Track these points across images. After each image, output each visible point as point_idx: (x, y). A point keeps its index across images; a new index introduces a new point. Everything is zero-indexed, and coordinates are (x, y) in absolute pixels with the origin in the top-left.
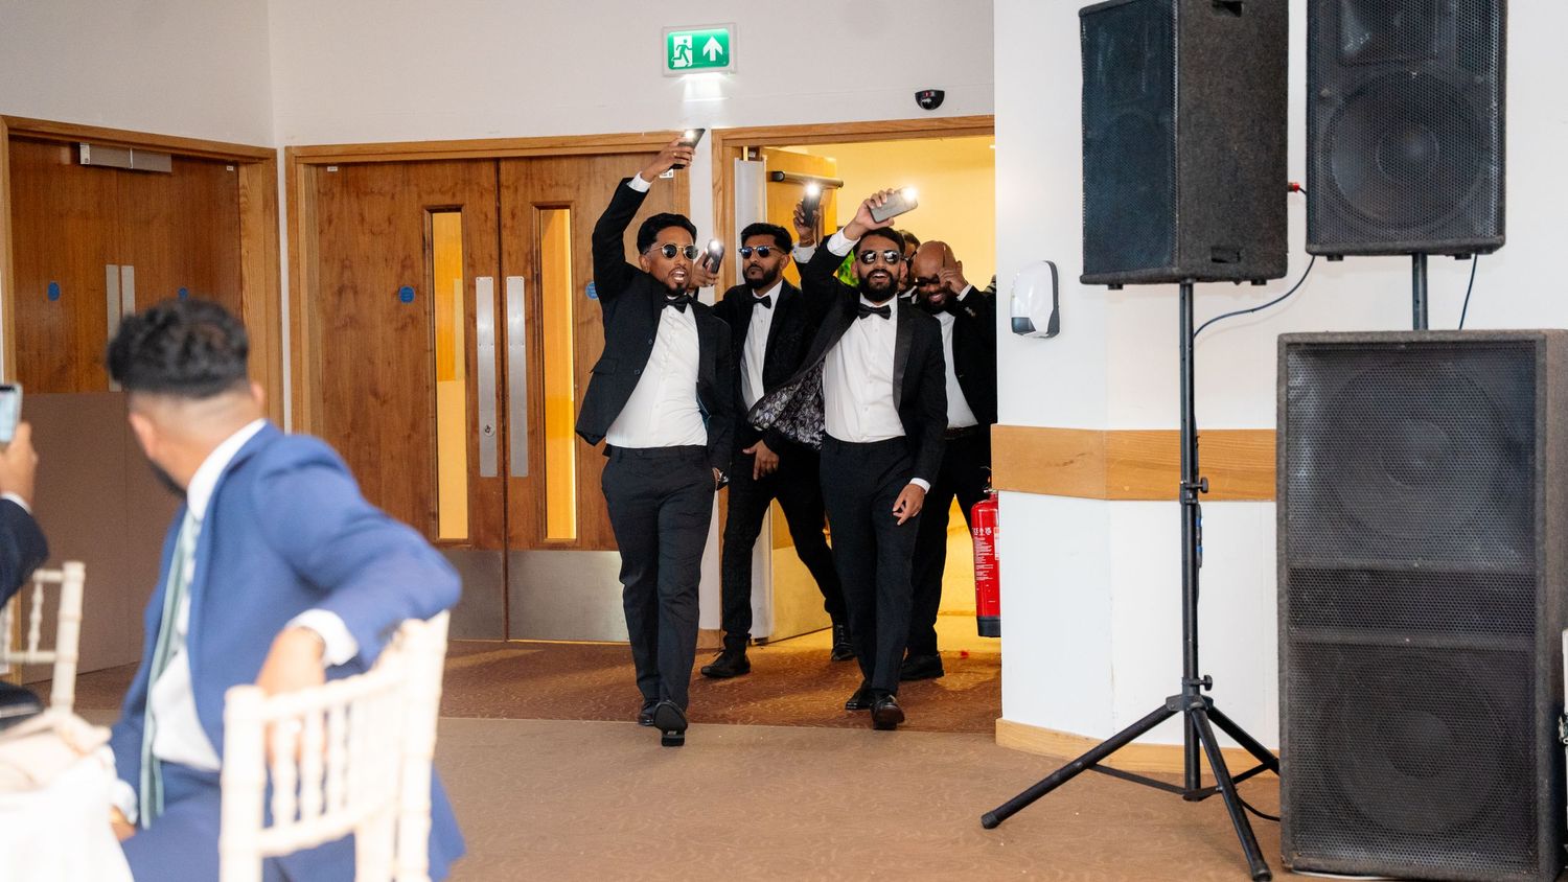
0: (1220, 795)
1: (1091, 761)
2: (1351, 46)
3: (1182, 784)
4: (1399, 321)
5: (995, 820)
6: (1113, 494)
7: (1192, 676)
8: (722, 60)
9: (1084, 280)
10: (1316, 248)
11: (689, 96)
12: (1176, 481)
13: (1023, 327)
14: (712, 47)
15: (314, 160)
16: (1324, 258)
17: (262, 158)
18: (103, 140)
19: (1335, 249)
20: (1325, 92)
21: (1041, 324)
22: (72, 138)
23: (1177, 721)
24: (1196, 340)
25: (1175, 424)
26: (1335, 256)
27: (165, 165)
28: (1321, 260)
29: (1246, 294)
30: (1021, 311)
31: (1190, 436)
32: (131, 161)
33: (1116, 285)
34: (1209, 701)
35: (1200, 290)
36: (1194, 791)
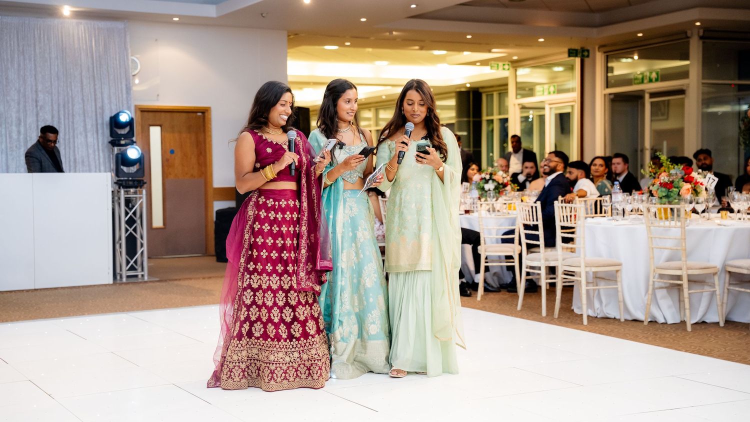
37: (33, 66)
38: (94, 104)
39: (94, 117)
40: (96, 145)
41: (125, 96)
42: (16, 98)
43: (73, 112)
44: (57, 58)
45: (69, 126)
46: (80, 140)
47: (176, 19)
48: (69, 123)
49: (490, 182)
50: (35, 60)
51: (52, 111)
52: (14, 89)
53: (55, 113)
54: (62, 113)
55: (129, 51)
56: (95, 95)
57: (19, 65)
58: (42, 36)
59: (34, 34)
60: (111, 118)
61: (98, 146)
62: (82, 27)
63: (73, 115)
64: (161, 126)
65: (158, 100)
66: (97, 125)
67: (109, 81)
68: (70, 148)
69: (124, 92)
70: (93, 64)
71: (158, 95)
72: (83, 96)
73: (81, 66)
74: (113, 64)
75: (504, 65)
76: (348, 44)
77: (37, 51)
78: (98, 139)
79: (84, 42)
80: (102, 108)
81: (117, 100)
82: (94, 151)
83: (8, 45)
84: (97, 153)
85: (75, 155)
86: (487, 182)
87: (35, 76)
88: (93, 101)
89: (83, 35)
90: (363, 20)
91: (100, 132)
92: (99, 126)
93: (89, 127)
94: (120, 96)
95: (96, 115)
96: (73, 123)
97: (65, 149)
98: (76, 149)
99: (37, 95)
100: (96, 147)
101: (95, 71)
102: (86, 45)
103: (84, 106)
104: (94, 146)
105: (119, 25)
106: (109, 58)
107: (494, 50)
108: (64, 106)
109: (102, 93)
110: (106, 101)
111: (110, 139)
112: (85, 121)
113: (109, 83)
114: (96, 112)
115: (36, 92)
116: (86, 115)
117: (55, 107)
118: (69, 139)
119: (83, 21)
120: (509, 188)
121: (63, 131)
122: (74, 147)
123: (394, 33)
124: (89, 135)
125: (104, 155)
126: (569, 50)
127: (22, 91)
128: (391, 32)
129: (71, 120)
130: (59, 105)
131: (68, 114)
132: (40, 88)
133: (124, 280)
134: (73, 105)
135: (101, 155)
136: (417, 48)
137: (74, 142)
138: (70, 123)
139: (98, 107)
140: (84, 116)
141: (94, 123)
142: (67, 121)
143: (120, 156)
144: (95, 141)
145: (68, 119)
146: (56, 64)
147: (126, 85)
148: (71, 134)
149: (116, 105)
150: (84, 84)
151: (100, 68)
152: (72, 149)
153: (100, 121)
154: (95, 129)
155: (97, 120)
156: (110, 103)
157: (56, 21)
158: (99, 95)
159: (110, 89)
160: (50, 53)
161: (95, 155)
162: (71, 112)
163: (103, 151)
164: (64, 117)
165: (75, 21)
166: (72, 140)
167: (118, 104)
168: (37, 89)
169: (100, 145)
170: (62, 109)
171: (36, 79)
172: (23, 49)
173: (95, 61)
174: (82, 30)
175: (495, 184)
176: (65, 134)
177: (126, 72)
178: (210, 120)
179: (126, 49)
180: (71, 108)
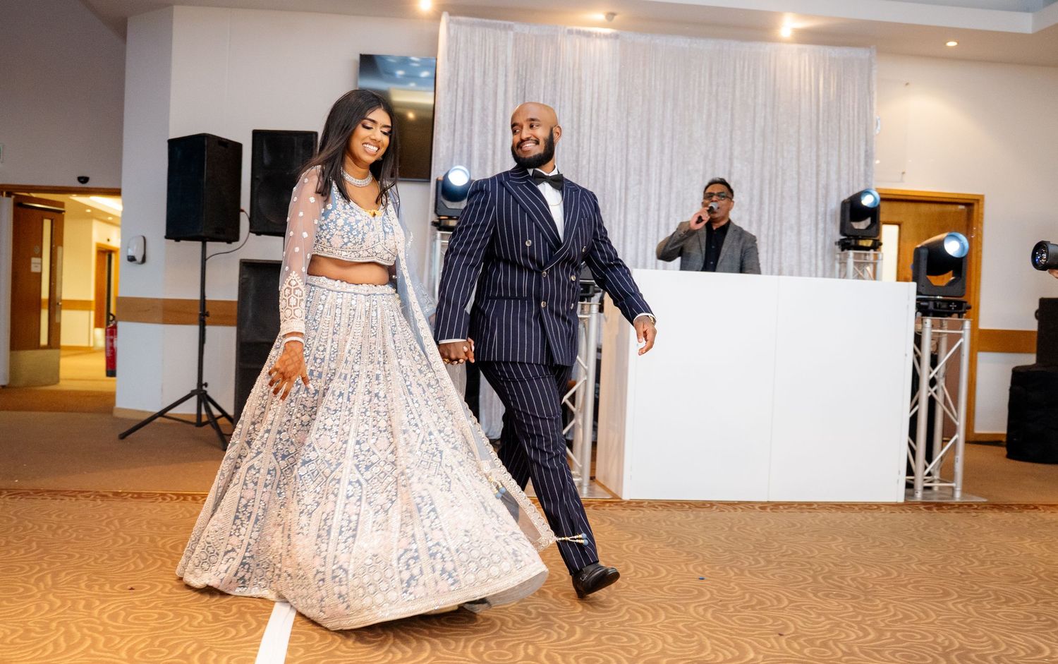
0: (209, 425)
1: (162, 414)
2: (266, 161)
3: (195, 421)
5: (123, 436)
6: (165, 322)
7: (201, 384)
9: (167, 237)
10: (252, 230)
13: (132, 259)
16: (254, 235)
19: (259, 230)
20: (258, 177)
21: (139, 258)
23: (194, 399)
24: (207, 262)
26: (258, 234)
28: (253, 235)
29: (222, 246)
30: (131, 253)
31: (203, 295)
33: (177, 240)
34: (205, 392)
35: (209, 244)
36: (199, 423)
37: (729, 117)
38: (814, 180)
39: (813, 201)
40: (814, 248)
41: (862, 169)
42: (701, 167)
43: (782, 192)
44: (765, 105)
45: (775, 215)
46: (789, 238)
47: (952, 44)
48: (775, 209)
50: (732, 109)
51: (752, 189)
52: (699, 153)
53: (756, 192)
54: (766, 192)
55: (875, 95)
56: (818, 166)
57: (709, 116)
58: (746, 70)
59: (735, 67)
60: (844, 204)
61: (817, 250)
62: (806, 56)
63: (782, 197)
64: (899, 224)
65: (902, 181)
66: (817, 214)
67: (840, 144)
68: (773, 252)
69: (862, 162)
70: (818, 117)
71: (903, 173)
72: (799, 167)
73: (799, 118)
74: (849, 116)
77: (738, 94)
78: (817, 237)
79: (807, 79)
80: (827, 187)
81: (851, 175)
82: (810, 258)
83: (697, 84)
84: (814, 261)
85: (780, 263)
87: (731, 132)
88: (814, 176)
89: (807, 69)
91: (821, 225)
92: (820, 218)
93: (804, 217)
94: (857, 167)
95: (817, 199)
96: (781, 209)
97: (767, 252)
98: (783, 252)
99: (731, 164)
100: (813, 251)
101: (821, 127)
102: (811, 86)
103: (799, 183)
104: (810, 249)
105: (862, 53)
106: (842, 105)
108: (770, 183)
109: (828, 163)
110: (833, 176)
111: (839, 237)
112: (799, 208)
113: (840, 147)
114: (817, 193)
115: (731, 159)
116: (801, 198)
117: (757, 182)
118: (774, 236)
119: (809, 47)
121: (766, 223)
122: (781, 250)
124: (804, 230)
125: (824, 264)
127: (710, 157)
129: (778, 206)
130: (762, 181)
131: (776, 196)
132: (736, 153)
133: (919, 495)
134: (784, 182)
135: (820, 263)
137: (781, 242)
138: (777, 210)
139: (820, 186)
140: (799, 199)
141: (813, 210)
142: (772, 206)
143: (925, 252)
144: (813, 242)
145: (775, 204)
146: (763, 115)
147: (866, 151)
148: (778, 228)
149: (848, 183)
150: (803, 146)
151: (828, 122)
152: (777, 252)
153: (821, 209)
154: (813, 222)
155: (817, 207)
156: (839, 179)
157: (767, 47)
158: (823, 166)
159: (839, 157)
160: (755, 97)
161: (810, 262)
162: (779, 192)
163: (824, 259)
164: (770, 200)
165: (796, 47)
166: (777, 239)
167: (851, 182)
168: (731, 154)
169: (820, 247)
170: (766, 187)
171: (731, 138)
172: (717, 90)
173: (821, 111)
174: (805, 61)
176: (769, 228)
177: (866, 129)
178: (981, 216)
179: (870, 93)
180: (779, 186)
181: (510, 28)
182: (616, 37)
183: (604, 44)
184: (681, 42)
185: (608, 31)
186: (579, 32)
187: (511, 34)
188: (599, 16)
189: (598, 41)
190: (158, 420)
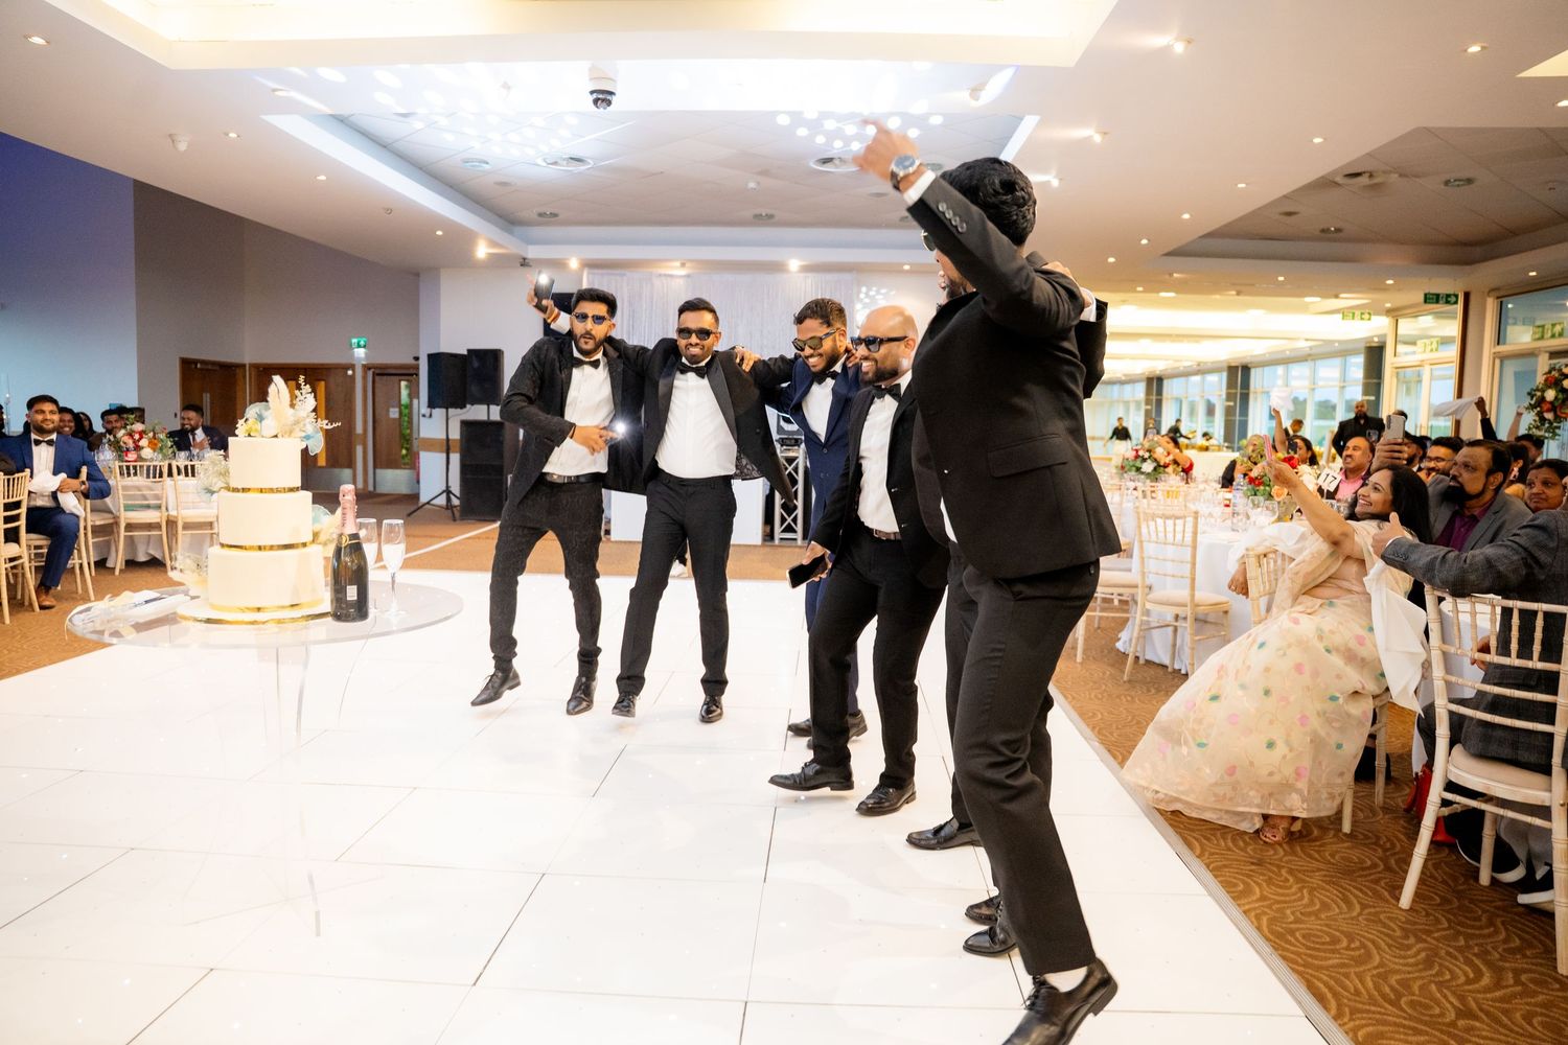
1: (428, 503)
2: (476, 365)
3: (445, 507)
4: (485, 418)
5: (410, 514)
7: (447, 487)
8: (364, 347)
9: (428, 407)
11: (356, 355)
12: (445, 448)
13: (424, 415)
14: (362, 343)
15: (255, 366)
17: (243, 366)
18: (203, 362)
21: (428, 415)
22: (195, 362)
23: (444, 495)
24: (448, 419)
25: (444, 437)
27: (217, 368)
29: (459, 411)
31: (448, 439)
32: (210, 367)
33: (433, 408)
34: (450, 491)
35: (450, 410)
36: (447, 508)
47: (907, 267)
49: (1149, 461)
50: (762, 316)
58: (771, 291)
62: (809, 281)
75: (1362, 314)
76: (1140, 289)
77: (766, 306)
86: (1144, 460)
89: (810, 288)
90: (1111, 260)
105: (847, 277)
107: (1342, 295)
119: (810, 275)
120: (1170, 469)
123: (1175, 275)
126: (1426, 295)
128: (1171, 275)
136: (1234, 293)
157: (783, 275)
165: (802, 275)
174: (809, 283)
175: (1155, 464)
181: (624, 275)
182: (688, 276)
183: (681, 282)
184: (729, 277)
185: (683, 272)
186: (665, 275)
187: (625, 278)
188: (678, 264)
189: (678, 280)
190: (427, 506)
